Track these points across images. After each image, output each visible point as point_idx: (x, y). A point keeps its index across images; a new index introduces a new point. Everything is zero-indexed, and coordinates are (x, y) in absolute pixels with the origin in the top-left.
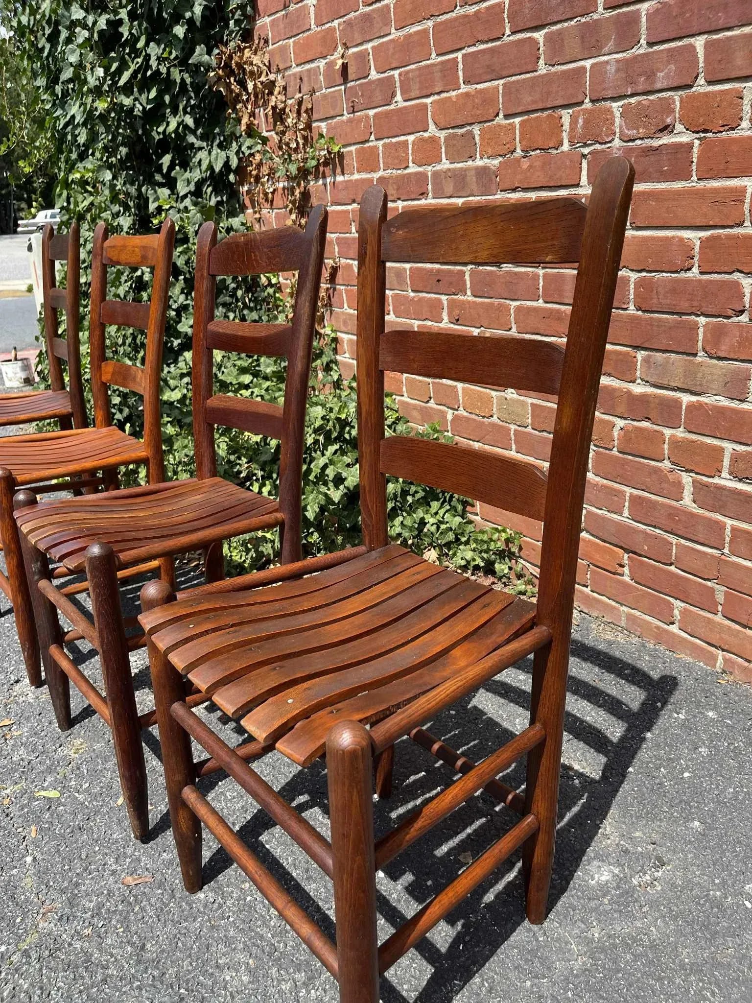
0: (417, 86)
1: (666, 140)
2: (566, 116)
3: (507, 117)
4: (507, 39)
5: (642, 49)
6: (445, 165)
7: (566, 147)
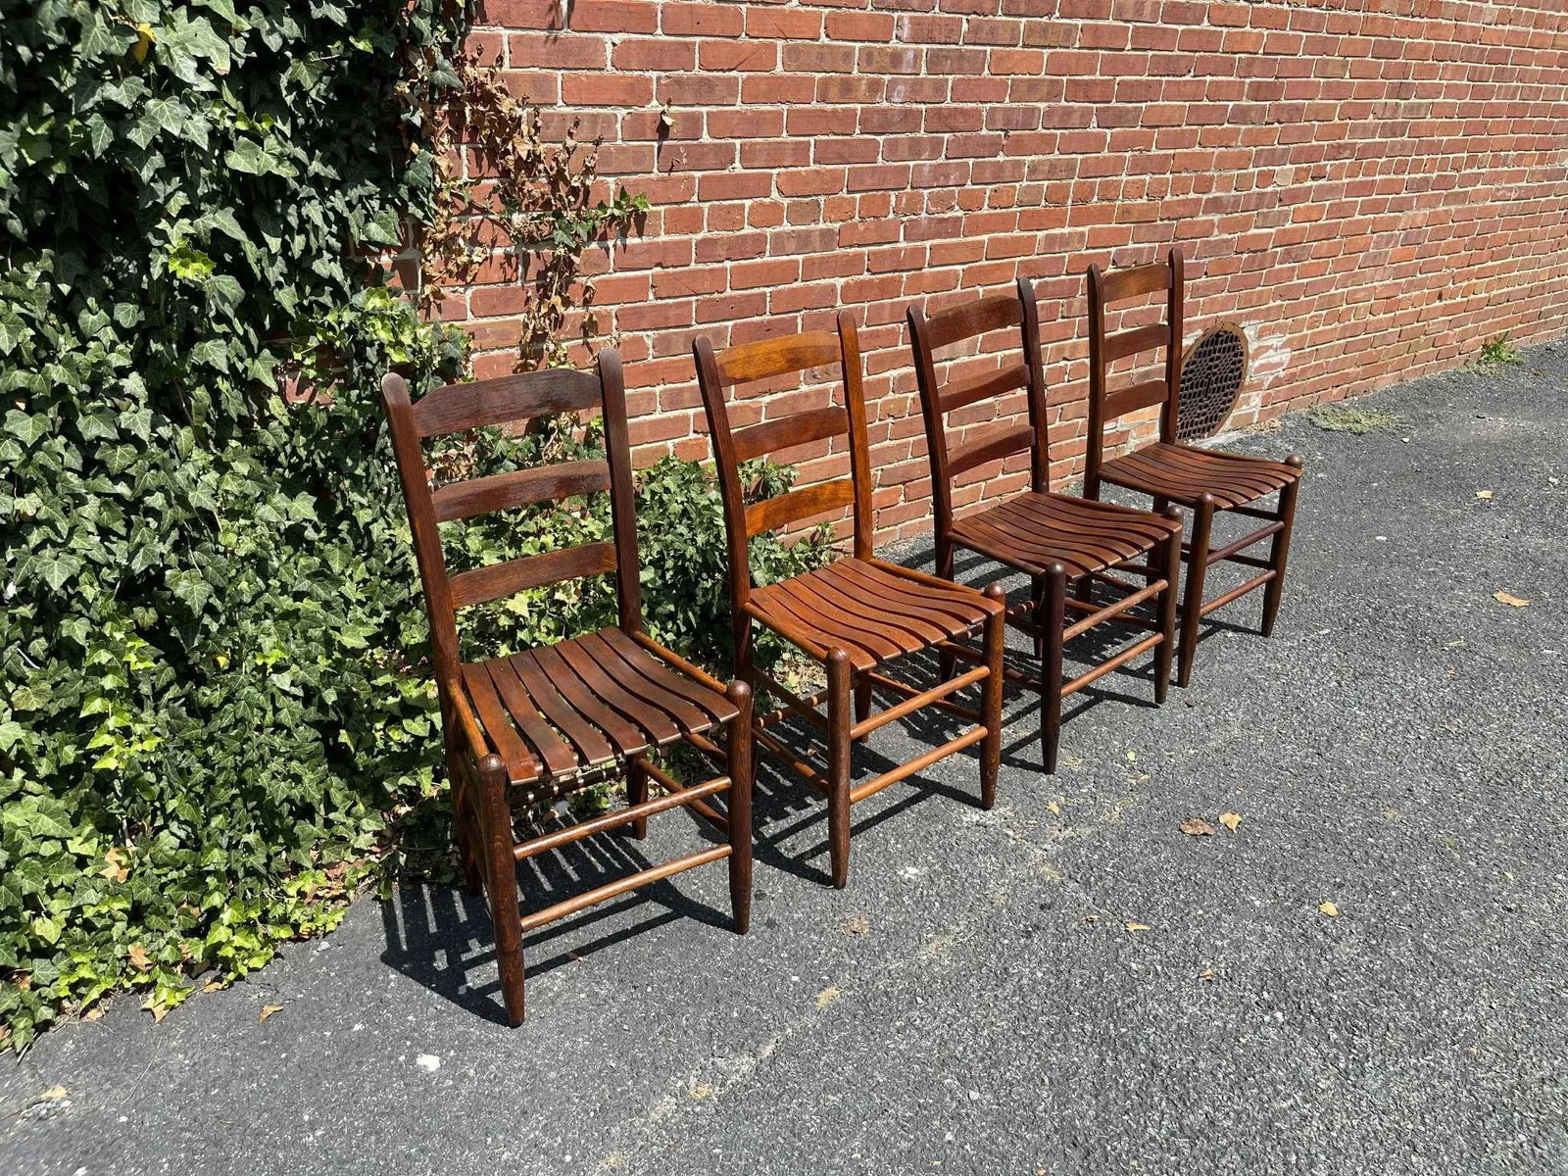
0: (765, 157)
1: (949, 214)
2: (893, 194)
3: (849, 192)
4: (855, 136)
5: (942, 160)
6: (787, 227)
7: (891, 216)
